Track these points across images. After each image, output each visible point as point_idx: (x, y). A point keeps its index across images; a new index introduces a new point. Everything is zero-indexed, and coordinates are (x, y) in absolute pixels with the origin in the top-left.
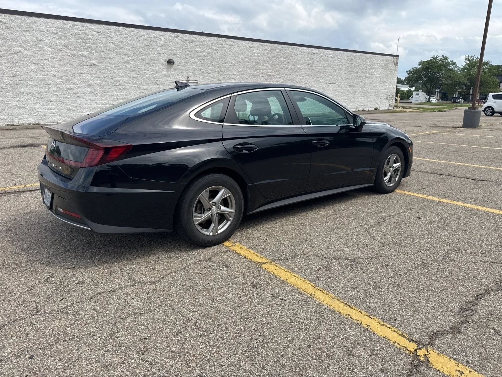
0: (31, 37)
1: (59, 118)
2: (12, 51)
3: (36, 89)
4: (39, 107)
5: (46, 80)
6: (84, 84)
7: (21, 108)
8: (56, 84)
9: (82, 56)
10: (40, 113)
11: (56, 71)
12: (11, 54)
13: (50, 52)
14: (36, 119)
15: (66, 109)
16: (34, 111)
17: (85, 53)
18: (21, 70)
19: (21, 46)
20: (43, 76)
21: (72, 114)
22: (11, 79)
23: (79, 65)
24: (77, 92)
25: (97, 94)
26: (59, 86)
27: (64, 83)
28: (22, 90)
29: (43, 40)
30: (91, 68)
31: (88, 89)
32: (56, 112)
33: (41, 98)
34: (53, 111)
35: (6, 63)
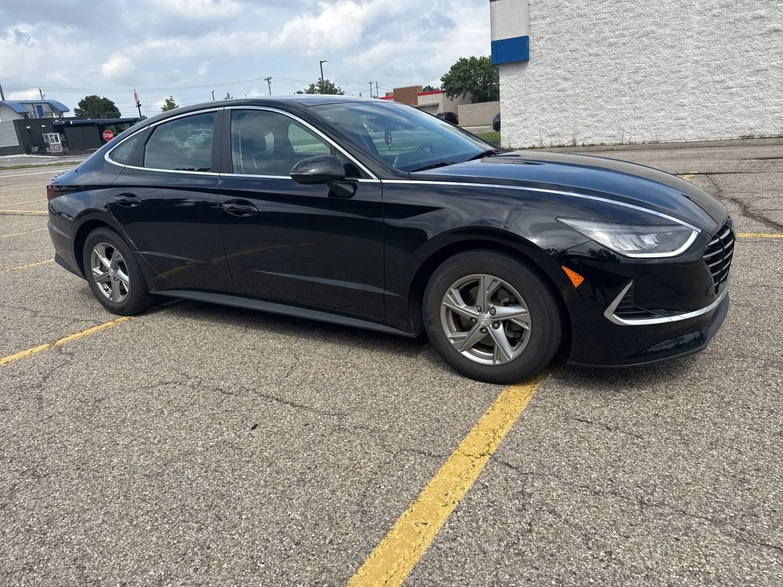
0: (673, 4)
1: (691, 132)
2: (641, 34)
3: (664, 87)
4: (663, 116)
5: (682, 71)
6: (747, 71)
7: (637, 118)
8: (697, 75)
9: (755, 18)
10: (662, 126)
11: (701, 54)
12: (639, 38)
13: (699, 22)
14: (654, 135)
15: (706, 118)
16: (655, 122)
17: (763, 12)
18: (648, 60)
19: (656, 24)
20: (679, 64)
21: (713, 126)
22: (632, 75)
23: (745, 37)
24: (731, 86)
25: (769, 86)
26: (700, 79)
27: (710, 72)
28: (643, 91)
29: (691, 5)
30: (769, 37)
31: (754, 78)
32: (688, 122)
33: (669, 101)
34: (683, 122)
35: (630, 53)
